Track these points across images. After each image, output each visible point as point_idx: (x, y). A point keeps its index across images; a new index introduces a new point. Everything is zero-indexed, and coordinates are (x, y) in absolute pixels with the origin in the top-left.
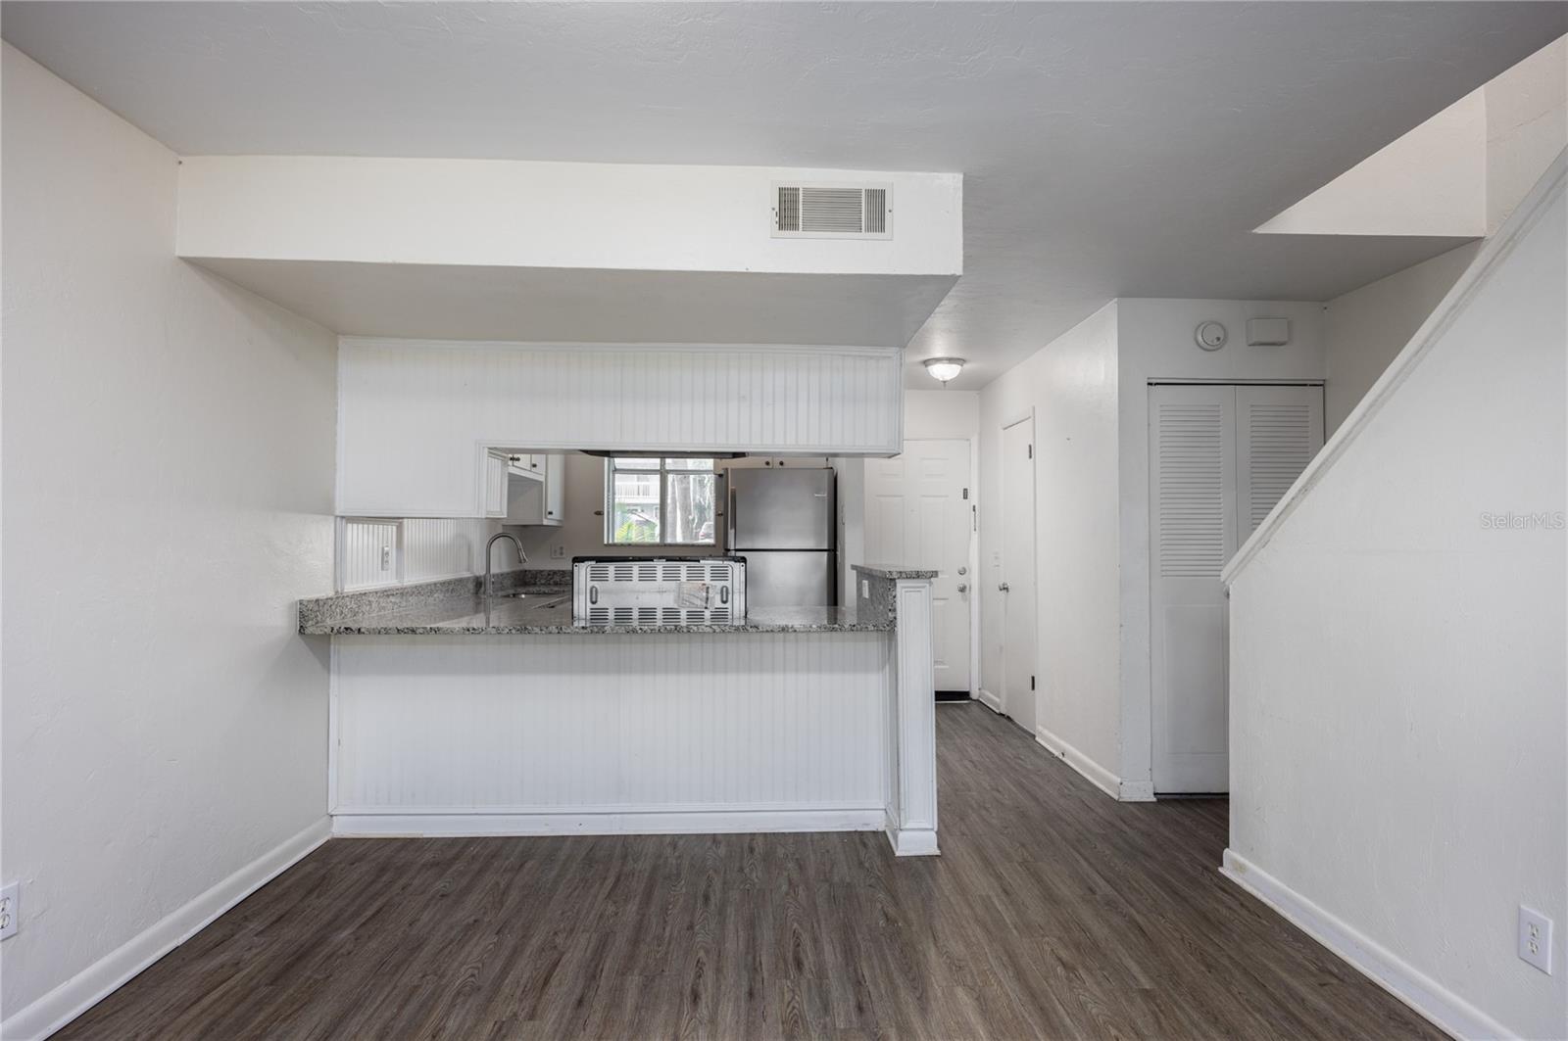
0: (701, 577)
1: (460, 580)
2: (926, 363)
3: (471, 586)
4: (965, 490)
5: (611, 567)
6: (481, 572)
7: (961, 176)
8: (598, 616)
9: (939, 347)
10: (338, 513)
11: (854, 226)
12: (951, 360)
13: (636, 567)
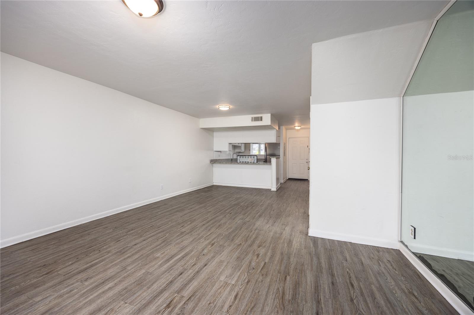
0: (252, 158)
1: (229, 159)
2: (295, 127)
3: (231, 160)
4: (308, 146)
5: (242, 157)
6: (232, 158)
7: (270, 114)
8: (240, 162)
9: (297, 124)
10: (214, 150)
11: (259, 120)
12: (298, 126)
13: (244, 157)
